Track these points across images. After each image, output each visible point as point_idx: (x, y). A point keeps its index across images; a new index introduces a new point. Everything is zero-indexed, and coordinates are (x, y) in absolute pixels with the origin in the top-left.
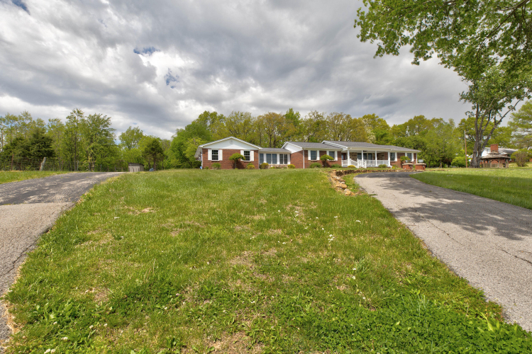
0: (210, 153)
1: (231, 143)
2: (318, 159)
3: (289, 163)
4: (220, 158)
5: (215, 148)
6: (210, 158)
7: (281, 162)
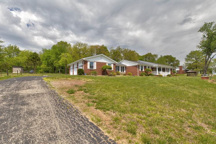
0: (89, 64)
1: (101, 58)
2: (144, 70)
3: (125, 72)
4: (95, 67)
5: (92, 60)
6: (89, 67)
7: (121, 71)
